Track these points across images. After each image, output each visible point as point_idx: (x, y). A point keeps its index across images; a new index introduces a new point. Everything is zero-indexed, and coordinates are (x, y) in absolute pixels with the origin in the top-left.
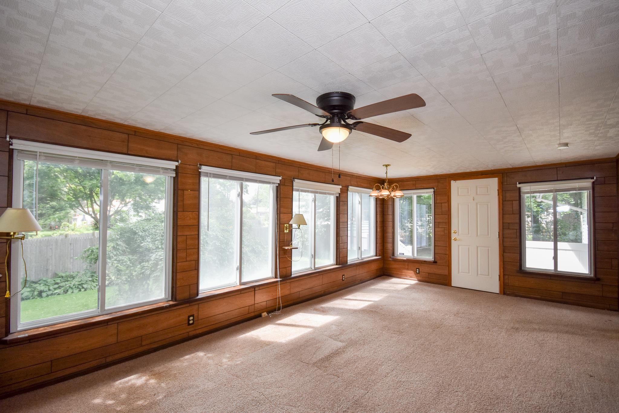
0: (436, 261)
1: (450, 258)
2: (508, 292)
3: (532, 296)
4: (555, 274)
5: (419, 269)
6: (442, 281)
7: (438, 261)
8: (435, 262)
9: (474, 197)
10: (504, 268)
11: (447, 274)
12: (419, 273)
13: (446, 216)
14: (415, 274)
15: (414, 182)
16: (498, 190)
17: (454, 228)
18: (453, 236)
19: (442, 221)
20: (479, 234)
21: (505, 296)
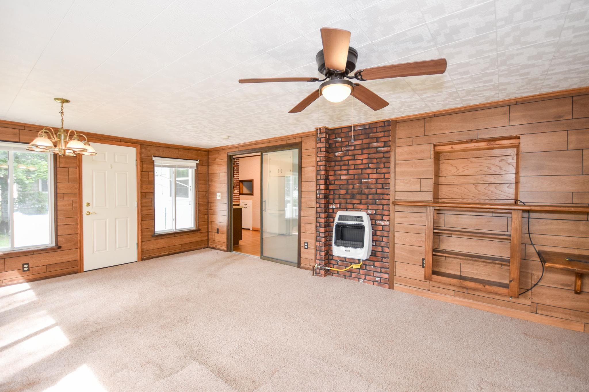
0: (59, 245)
1: (81, 238)
2: (145, 257)
3: (162, 254)
4: (176, 232)
5: (28, 264)
6: (70, 269)
7: (63, 246)
8: (58, 247)
9: (111, 165)
10: (142, 235)
11: (78, 258)
12: (28, 270)
13: (77, 186)
14: (21, 274)
15: (17, 131)
16: (136, 160)
17: (85, 200)
18: (85, 209)
19: (68, 191)
20: (117, 205)
21: (144, 261)
